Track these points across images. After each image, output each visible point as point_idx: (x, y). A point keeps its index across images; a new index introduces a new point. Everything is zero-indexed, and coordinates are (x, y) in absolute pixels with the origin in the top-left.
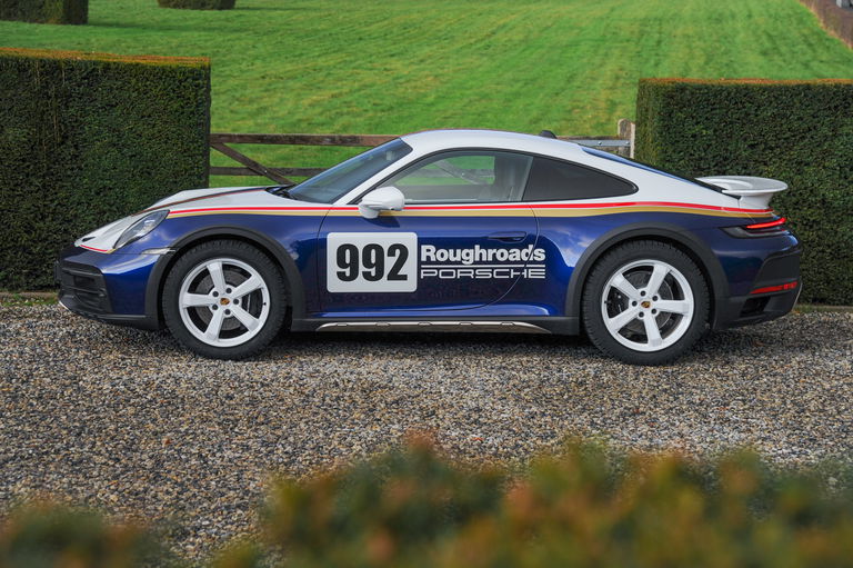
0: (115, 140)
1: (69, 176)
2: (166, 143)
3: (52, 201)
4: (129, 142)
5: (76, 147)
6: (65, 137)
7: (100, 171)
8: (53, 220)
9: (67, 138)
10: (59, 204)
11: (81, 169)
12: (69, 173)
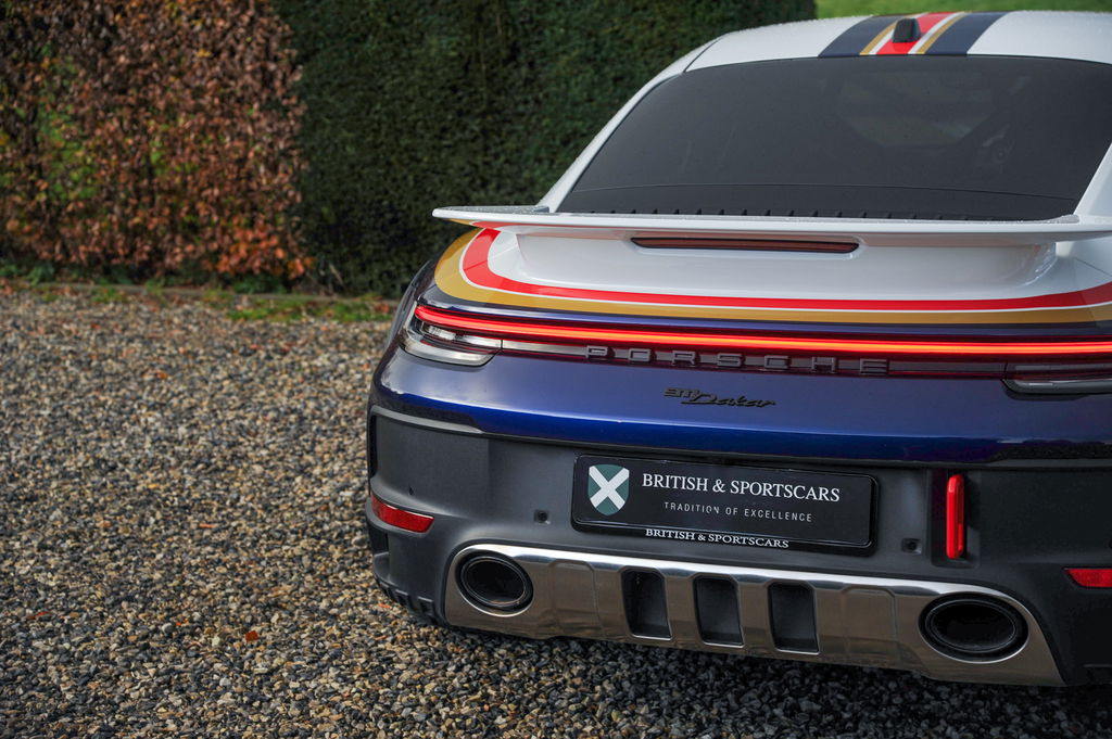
0: (590, 51)
1: (522, 115)
3: (497, 156)
4: (613, 55)
5: (531, 65)
6: (514, 51)
7: (568, 107)
8: (499, 188)
9: (518, 50)
10: (507, 161)
11: (537, 101)
12: (521, 108)
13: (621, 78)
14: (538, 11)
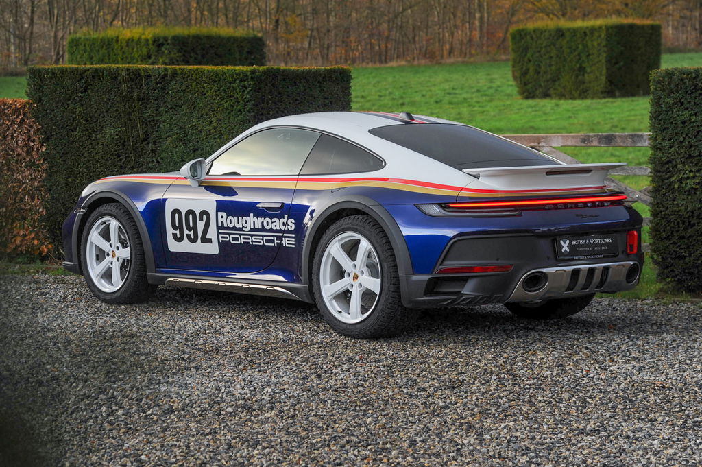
0: (182, 136)
2: (220, 138)
5: (155, 143)
6: (146, 136)
11: (158, 162)
13: (197, 150)
14: (157, 115)
